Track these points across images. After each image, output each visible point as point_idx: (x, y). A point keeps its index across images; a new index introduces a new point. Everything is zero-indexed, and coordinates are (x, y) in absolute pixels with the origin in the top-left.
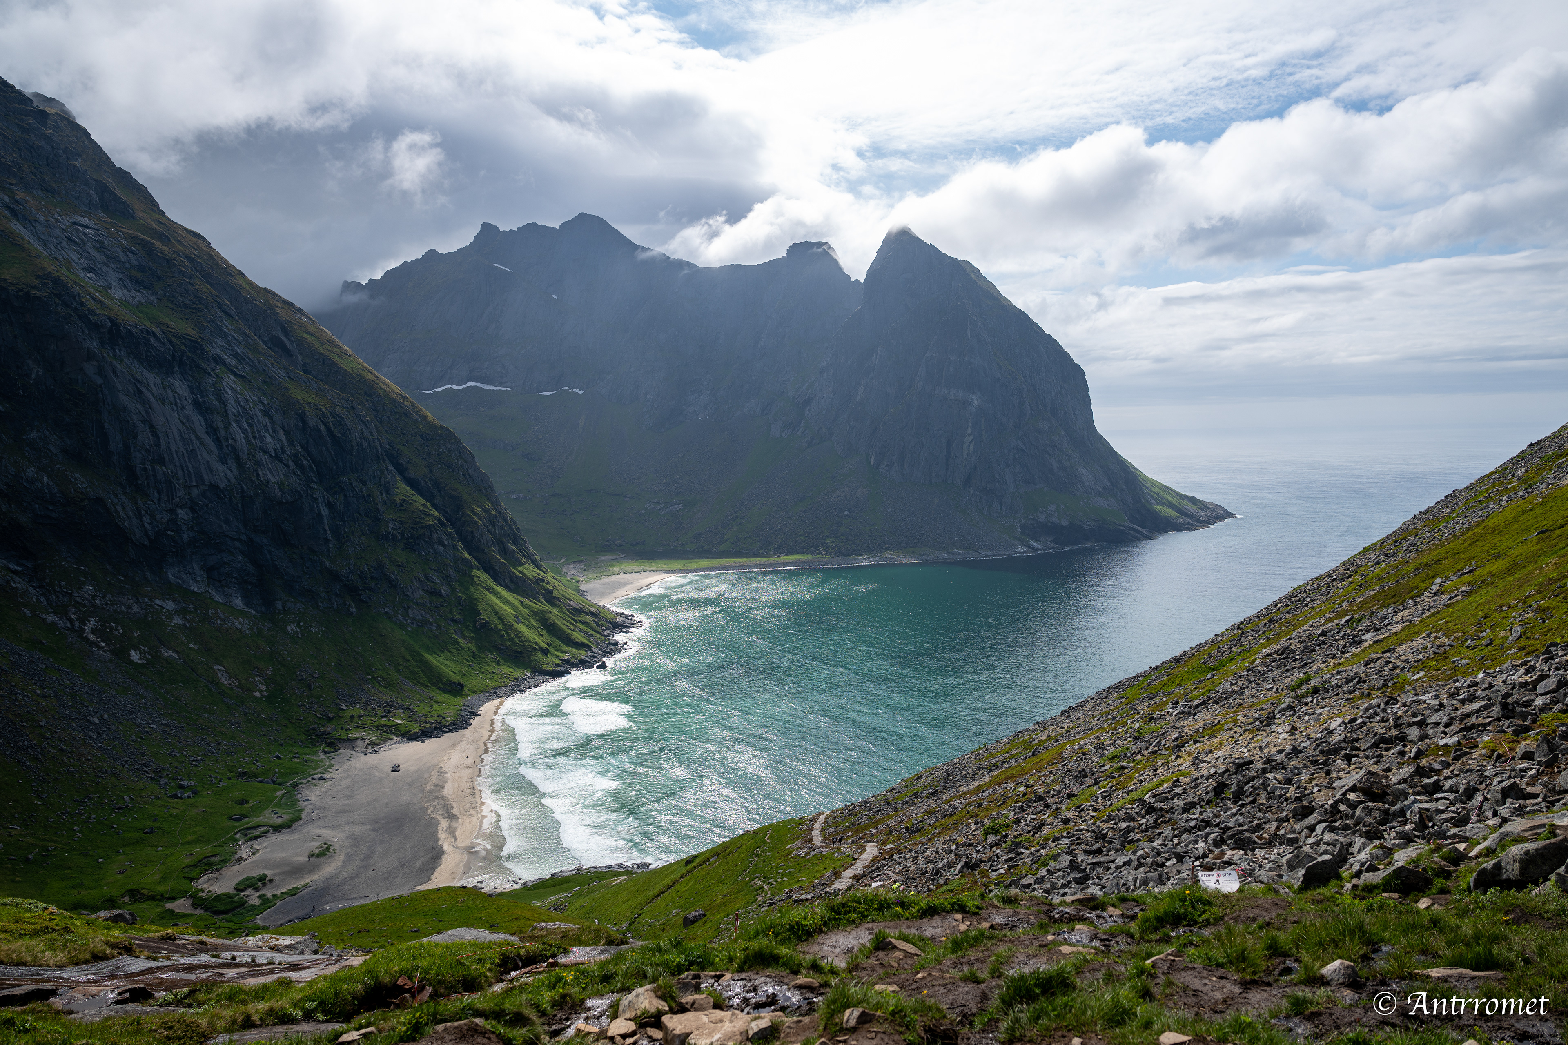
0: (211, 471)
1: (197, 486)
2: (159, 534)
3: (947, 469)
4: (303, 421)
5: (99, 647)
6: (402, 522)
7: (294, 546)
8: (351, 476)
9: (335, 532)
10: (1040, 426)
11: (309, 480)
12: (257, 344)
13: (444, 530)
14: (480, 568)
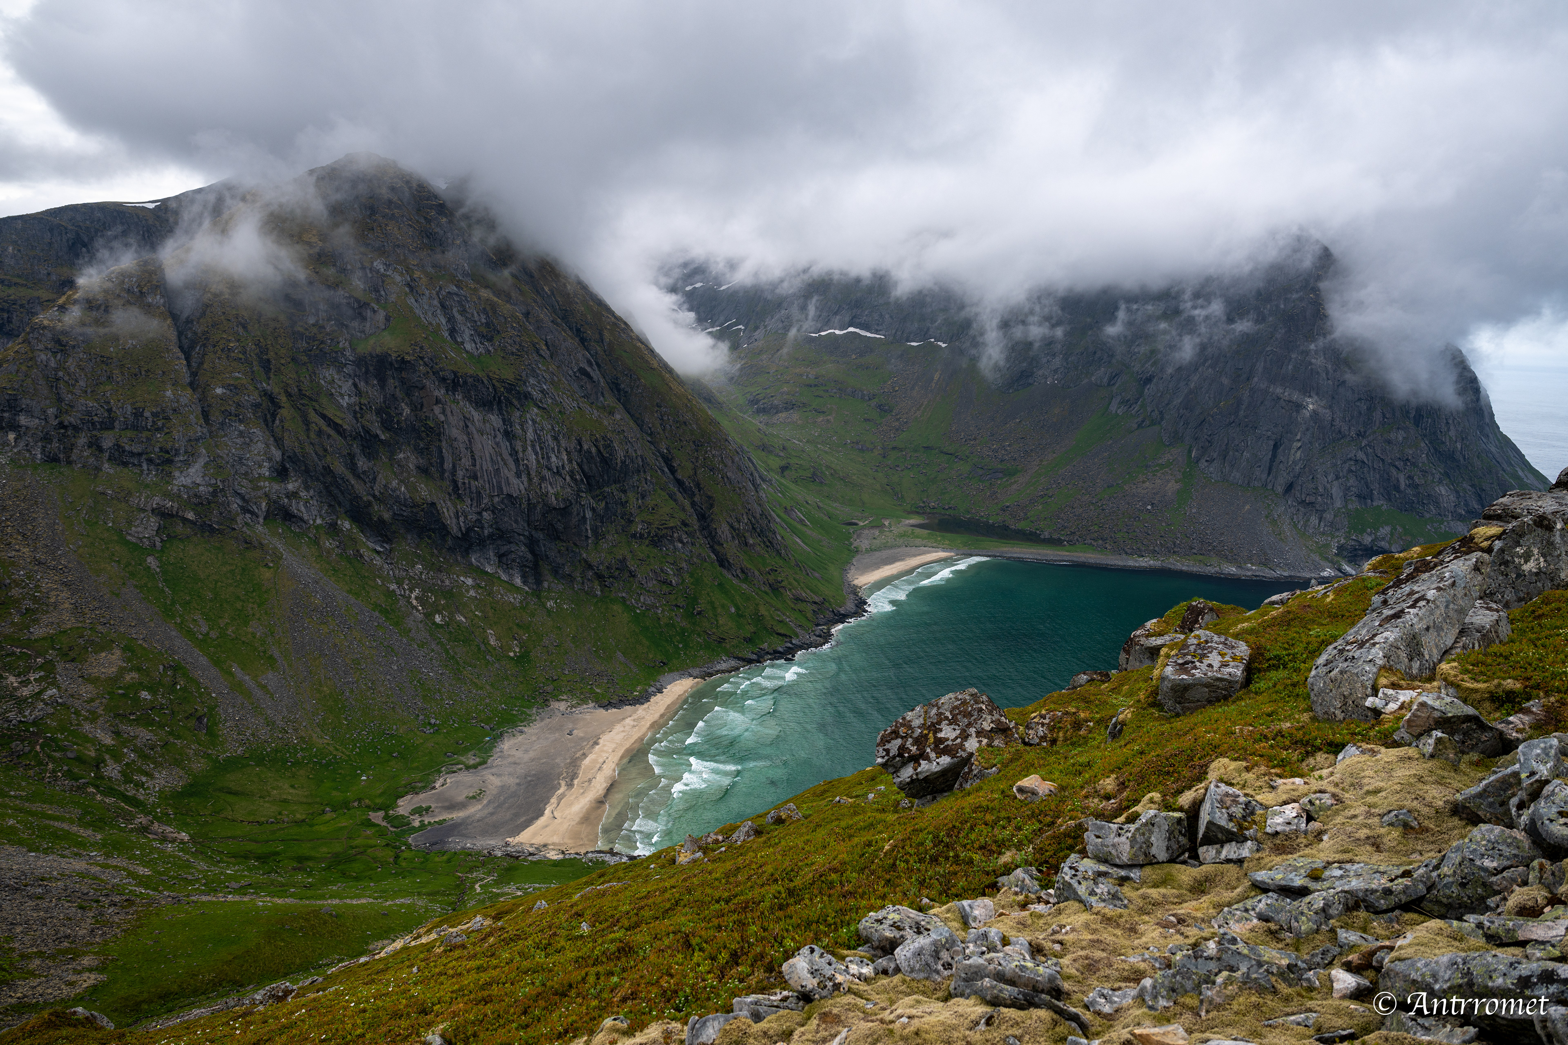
0: (509, 484)
1: (498, 495)
2: (469, 530)
3: (1269, 474)
4: (580, 444)
5: (418, 610)
6: (650, 524)
7: (563, 541)
8: (613, 487)
9: (595, 530)
10: (1392, 436)
11: (580, 490)
12: (560, 380)
13: (686, 530)
14: (716, 561)
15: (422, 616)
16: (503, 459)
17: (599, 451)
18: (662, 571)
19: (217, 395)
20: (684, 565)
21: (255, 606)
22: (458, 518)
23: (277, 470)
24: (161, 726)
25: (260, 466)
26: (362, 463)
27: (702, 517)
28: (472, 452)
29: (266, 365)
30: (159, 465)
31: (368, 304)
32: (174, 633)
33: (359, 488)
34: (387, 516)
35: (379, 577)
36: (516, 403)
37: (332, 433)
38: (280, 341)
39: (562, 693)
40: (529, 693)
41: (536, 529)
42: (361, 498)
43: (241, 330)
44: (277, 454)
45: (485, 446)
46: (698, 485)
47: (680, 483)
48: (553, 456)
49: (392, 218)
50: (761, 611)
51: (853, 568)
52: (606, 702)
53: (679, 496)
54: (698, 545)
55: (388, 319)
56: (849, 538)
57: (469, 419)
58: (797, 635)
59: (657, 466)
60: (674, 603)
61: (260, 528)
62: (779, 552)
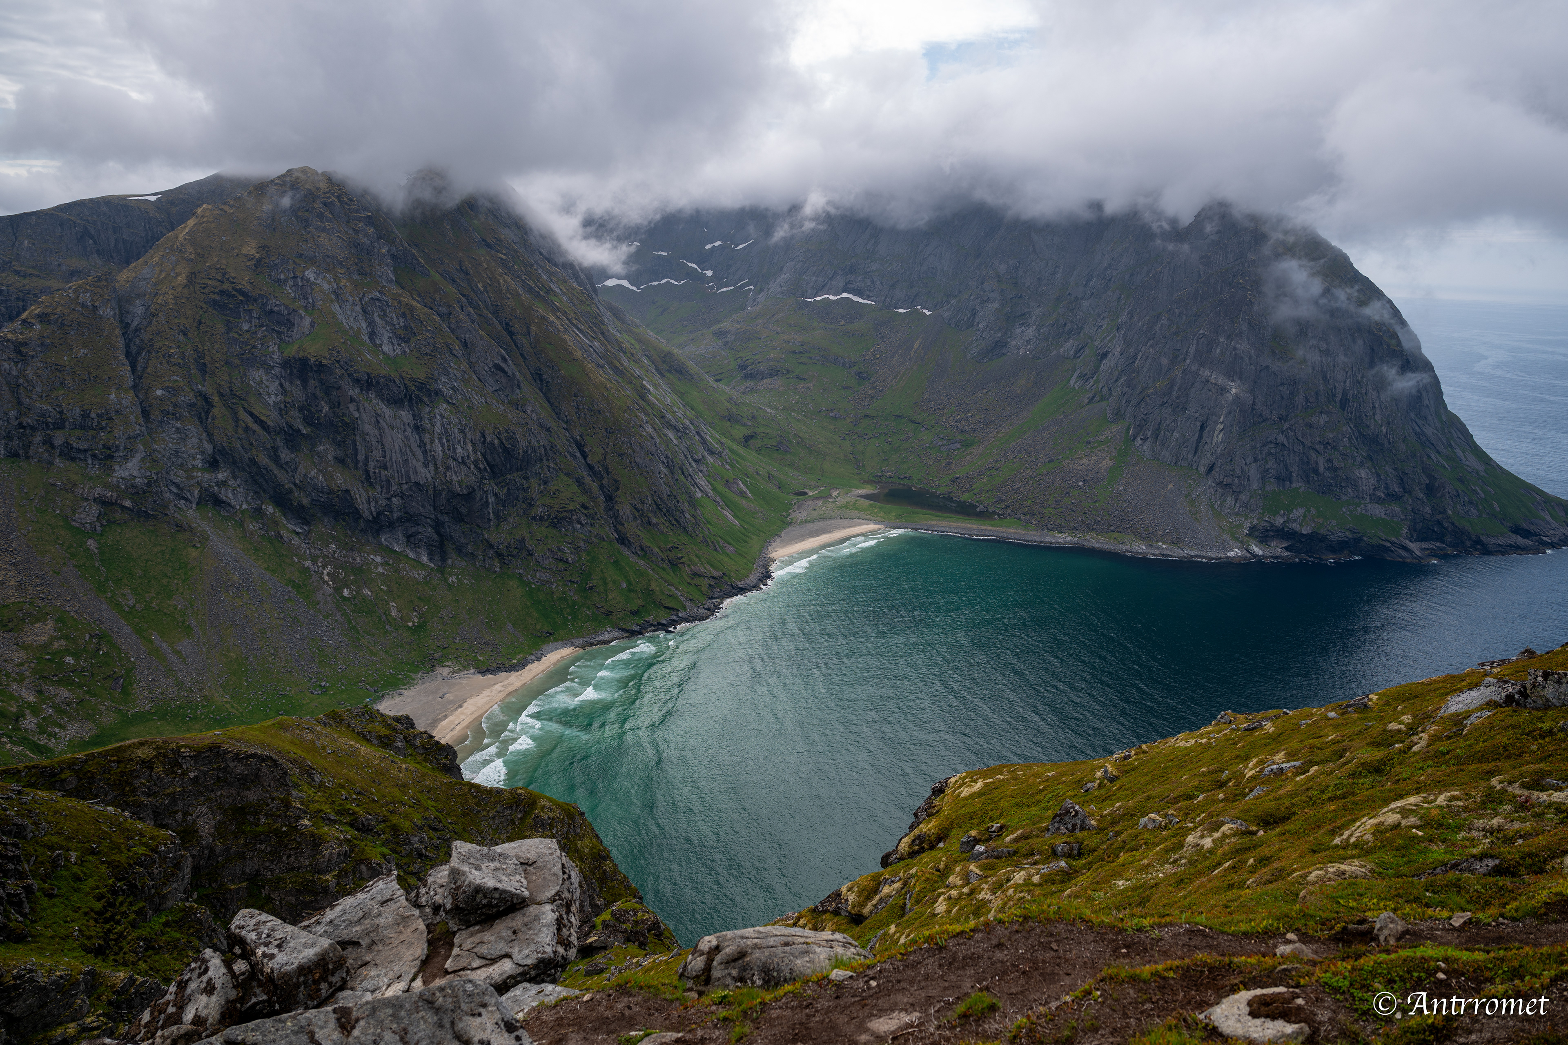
0: (417, 473)
1: (406, 483)
2: (379, 514)
3: (1195, 454)
4: (484, 437)
5: (328, 585)
6: (551, 507)
7: (467, 523)
8: (515, 474)
9: (497, 514)
10: (1314, 420)
11: (483, 478)
12: (470, 377)
13: (586, 512)
14: (617, 539)
15: (331, 590)
16: (411, 451)
17: (502, 442)
18: (559, 550)
19: (158, 397)
20: (582, 544)
21: (180, 582)
22: (369, 504)
23: (208, 462)
24: (80, 686)
25: (194, 458)
26: (285, 455)
27: (609, 498)
28: (382, 445)
29: (203, 369)
30: (101, 459)
31: (296, 311)
32: (104, 606)
33: (281, 476)
34: (306, 502)
35: (296, 556)
36: (425, 399)
37: (256, 427)
38: (216, 346)
39: (448, 659)
40: (419, 659)
41: (441, 512)
42: (283, 486)
43: (181, 337)
44: (209, 448)
45: (395, 439)
46: (607, 470)
47: (590, 467)
48: (459, 447)
49: (324, 230)
50: (654, 586)
51: (778, 540)
52: (485, 669)
53: (588, 480)
54: (597, 525)
55: (312, 325)
56: (790, 509)
57: (380, 416)
58: (685, 608)
59: (569, 452)
60: (569, 579)
61: (192, 512)
62: (685, 530)
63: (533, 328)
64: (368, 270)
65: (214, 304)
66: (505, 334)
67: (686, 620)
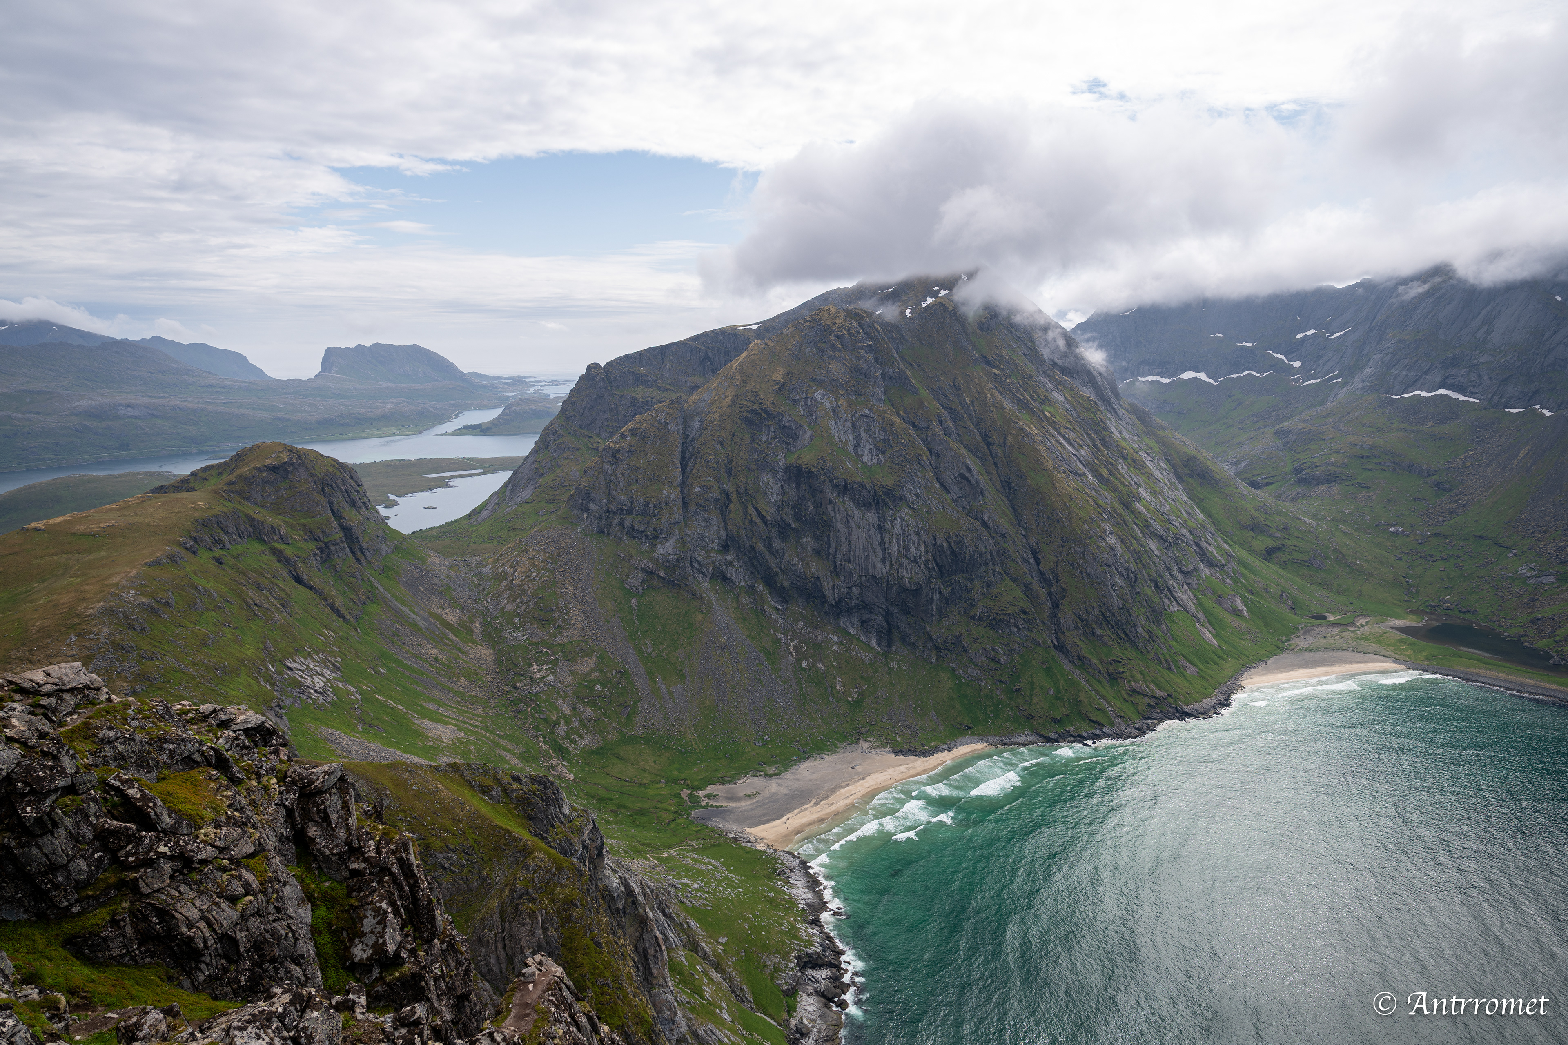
0: (875, 568)
1: (865, 576)
2: (841, 600)
4: (935, 540)
5: (792, 656)
6: (991, 609)
7: (913, 616)
8: (961, 576)
9: (939, 610)
11: (931, 577)
12: (933, 485)
13: (1024, 617)
14: (1054, 646)
15: (793, 660)
16: (872, 548)
17: (951, 545)
18: (993, 650)
19: (696, 493)
20: (1016, 647)
21: (686, 638)
22: (834, 590)
23: (722, 546)
24: (600, 708)
25: (713, 542)
26: (777, 544)
27: (1056, 605)
28: (850, 541)
29: (730, 472)
30: (651, 539)
31: (802, 426)
32: (631, 651)
33: (771, 561)
34: (786, 584)
35: (773, 628)
36: (890, 504)
37: (758, 521)
38: (742, 454)
39: (872, 735)
40: (848, 731)
41: (892, 604)
42: (772, 569)
43: (719, 446)
44: (723, 534)
45: (860, 537)
46: (1057, 578)
47: (1041, 574)
48: (913, 547)
49: (833, 358)
50: (1082, 697)
51: (1262, 666)
52: (898, 749)
53: (1036, 584)
54: (1035, 631)
55: (811, 438)
56: (1293, 633)
57: (850, 516)
58: (1112, 724)
59: (1023, 558)
60: (998, 678)
61: (705, 584)
62: (1135, 645)
63: (1010, 439)
64: (863, 391)
65: (746, 420)
66: (983, 444)
67: (1110, 736)
